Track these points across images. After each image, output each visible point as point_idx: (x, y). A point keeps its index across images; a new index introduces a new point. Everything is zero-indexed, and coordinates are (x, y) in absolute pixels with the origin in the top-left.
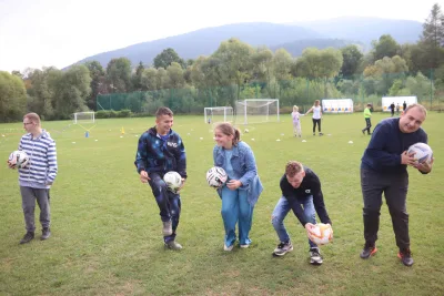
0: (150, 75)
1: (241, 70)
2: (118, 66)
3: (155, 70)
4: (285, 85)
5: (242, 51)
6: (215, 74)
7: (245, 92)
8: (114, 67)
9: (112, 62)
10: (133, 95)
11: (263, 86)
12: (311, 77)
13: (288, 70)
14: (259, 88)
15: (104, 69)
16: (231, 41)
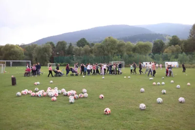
0: (76, 50)
1: (113, 49)
2: (62, 44)
3: (78, 47)
4: (130, 56)
5: (114, 42)
6: (102, 51)
7: (114, 58)
8: (60, 45)
9: (58, 43)
10: (67, 57)
11: (122, 56)
12: (140, 53)
13: (131, 50)
14: (120, 57)
15: (55, 45)
16: (109, 38)
